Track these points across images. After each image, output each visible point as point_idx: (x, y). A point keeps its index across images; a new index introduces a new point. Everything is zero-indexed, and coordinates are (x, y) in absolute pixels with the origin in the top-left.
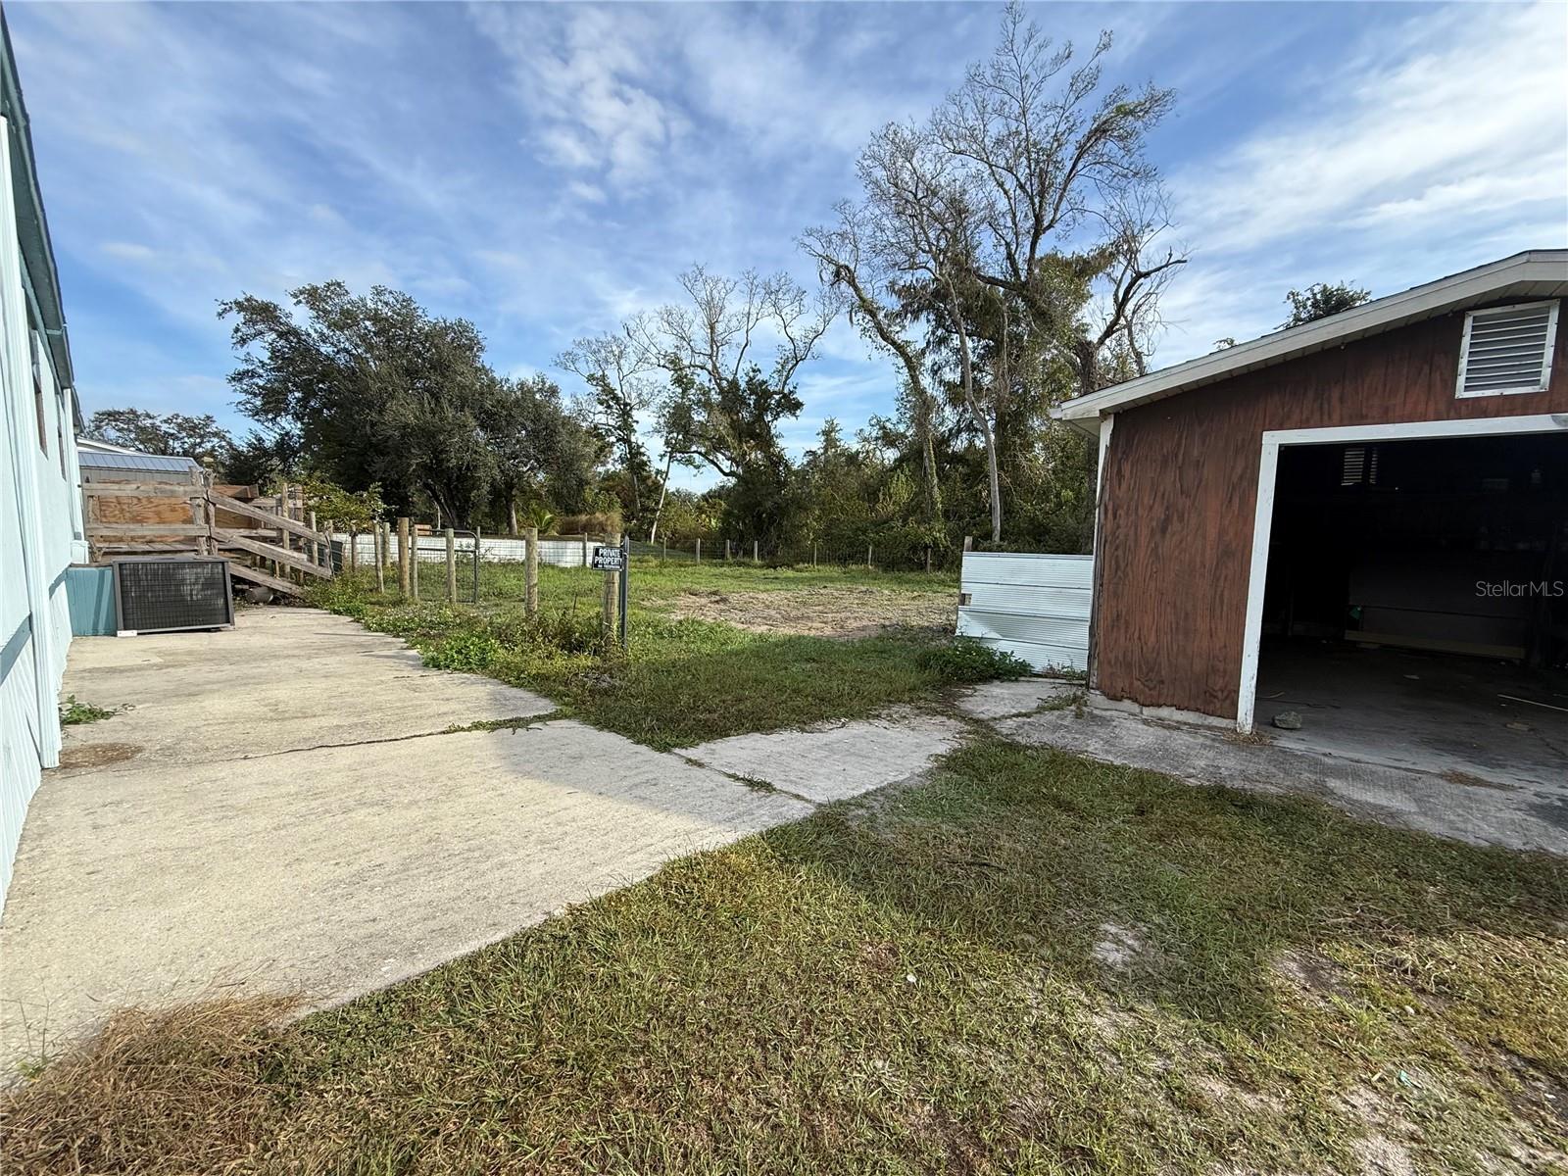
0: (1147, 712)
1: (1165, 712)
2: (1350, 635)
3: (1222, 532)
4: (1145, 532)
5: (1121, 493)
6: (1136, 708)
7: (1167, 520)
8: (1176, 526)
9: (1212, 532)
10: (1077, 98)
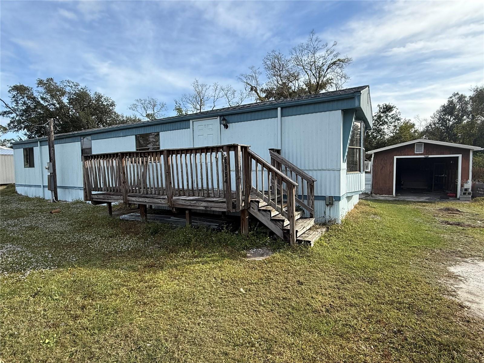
0: (381, 196)
1: (383, 195)
2: (402, 187)
3: (390, 170)
4: (379, 170)
5: (376, 164)
6: (379, 195)
7: (382, 168)
8: (383, 168)
9: (388, 170)
10: (328, 55)
